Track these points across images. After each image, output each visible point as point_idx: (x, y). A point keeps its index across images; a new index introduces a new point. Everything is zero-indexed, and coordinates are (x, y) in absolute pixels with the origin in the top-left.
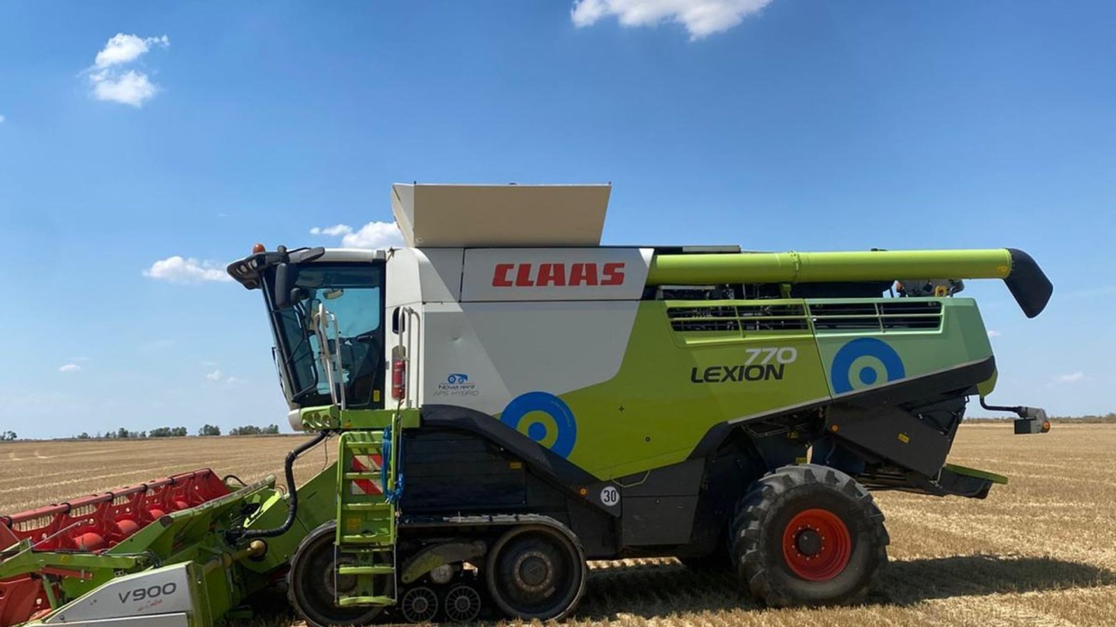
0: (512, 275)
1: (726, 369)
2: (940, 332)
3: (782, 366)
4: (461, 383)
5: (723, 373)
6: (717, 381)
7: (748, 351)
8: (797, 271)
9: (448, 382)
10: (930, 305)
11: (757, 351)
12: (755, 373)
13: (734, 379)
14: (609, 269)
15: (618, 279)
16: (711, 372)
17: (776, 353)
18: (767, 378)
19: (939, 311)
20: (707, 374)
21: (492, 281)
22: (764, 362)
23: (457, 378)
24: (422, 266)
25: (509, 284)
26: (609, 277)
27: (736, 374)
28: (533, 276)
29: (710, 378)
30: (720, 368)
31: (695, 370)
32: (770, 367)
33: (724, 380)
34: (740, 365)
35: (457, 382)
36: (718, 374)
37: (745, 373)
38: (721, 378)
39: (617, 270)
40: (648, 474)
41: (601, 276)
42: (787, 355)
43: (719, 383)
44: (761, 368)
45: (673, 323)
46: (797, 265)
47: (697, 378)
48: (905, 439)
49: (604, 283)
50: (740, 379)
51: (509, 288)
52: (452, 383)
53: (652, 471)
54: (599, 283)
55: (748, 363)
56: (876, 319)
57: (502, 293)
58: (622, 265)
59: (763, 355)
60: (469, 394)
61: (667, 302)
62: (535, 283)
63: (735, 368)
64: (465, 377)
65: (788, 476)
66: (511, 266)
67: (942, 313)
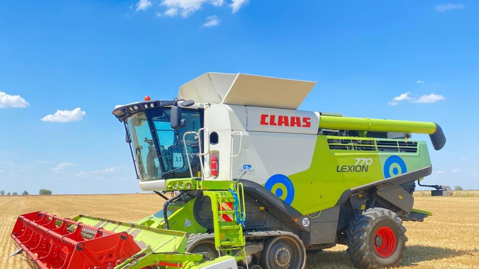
0: (268, 120)
1: (349, 166)
2: (417, 154)
3: (367, 166)
4: (249, 169)
5: (348, 169)
6: (345, 171)
7: (356, 159)
8: (370, 126)
9: (243, 168)
10: (413, 143)
11: (359, 159)
12: (358, 168)
13: (351, 171)
14: (305, 120)
15: (308, 125)
16: (344, 168)
17: (365, 161)
18: (362, 171)
19: (416, 146)
20: (342, 169)
21: (260, 122)
22: (361, 165)
23: (247, 166)
24: (230, 113)
25: (267, 124)
26: (305, 124)
27: (352, 169)
28: (276, 121)
29: (343, 170)
30: (346, 166)
31: (338, 167)
32: (364, 166)
33: (348, 171)
34: (353, 165)
35: (247, 168)
36: (346, 169)
37: (355, 168)
38: (347, 170)
39: (308, 121)
40: (320, 212)
41: (302, 123)
42: (369, 161)
43: (346, 172)
44: (360, 166)
45: (330, 145)
46: (370, 123)
47: (339, 170)
48: (401, 197)
49: (304, 126)
50: (354, 171)
51: (267, 125)
52: (245, 169)
53: (323, 211)
54: (302, 126)
55: (356, 164)
56: (397, 148)
57: (264, 128)
58: (309, 119)
59: (361, 161)
60: (252, 175)
61: (327, 136)
62: (277, 124)
63: (352, 166)
64: (250, 166)
65: (376, 213)
66: (267, 116)
67: (418, 147)
